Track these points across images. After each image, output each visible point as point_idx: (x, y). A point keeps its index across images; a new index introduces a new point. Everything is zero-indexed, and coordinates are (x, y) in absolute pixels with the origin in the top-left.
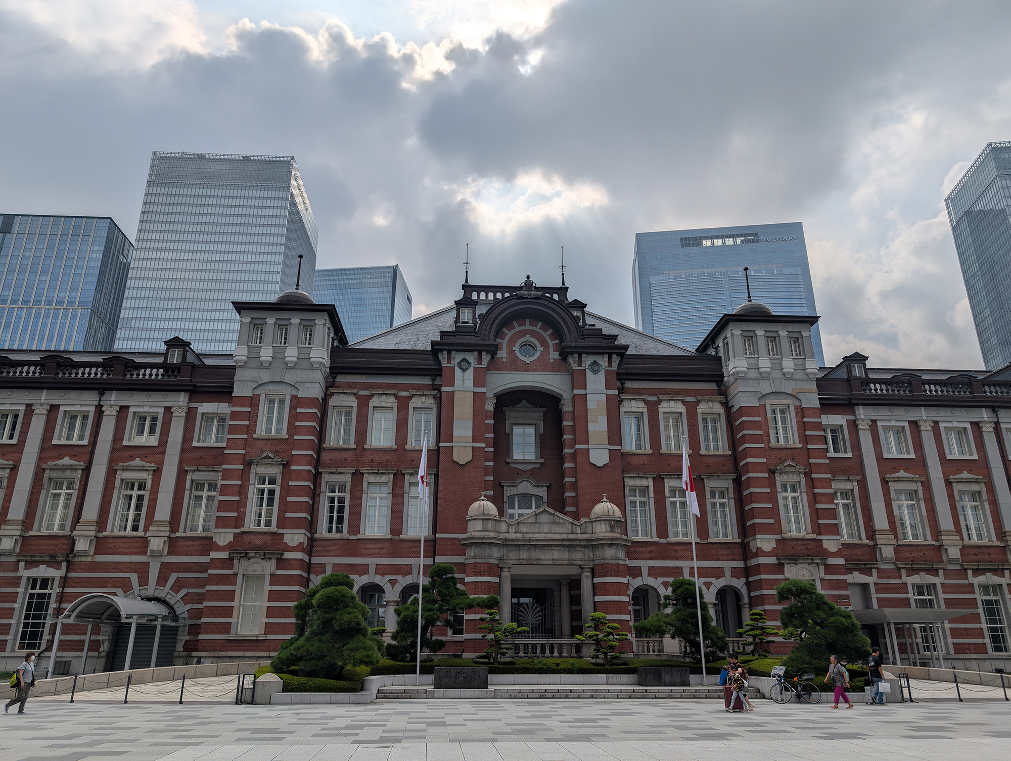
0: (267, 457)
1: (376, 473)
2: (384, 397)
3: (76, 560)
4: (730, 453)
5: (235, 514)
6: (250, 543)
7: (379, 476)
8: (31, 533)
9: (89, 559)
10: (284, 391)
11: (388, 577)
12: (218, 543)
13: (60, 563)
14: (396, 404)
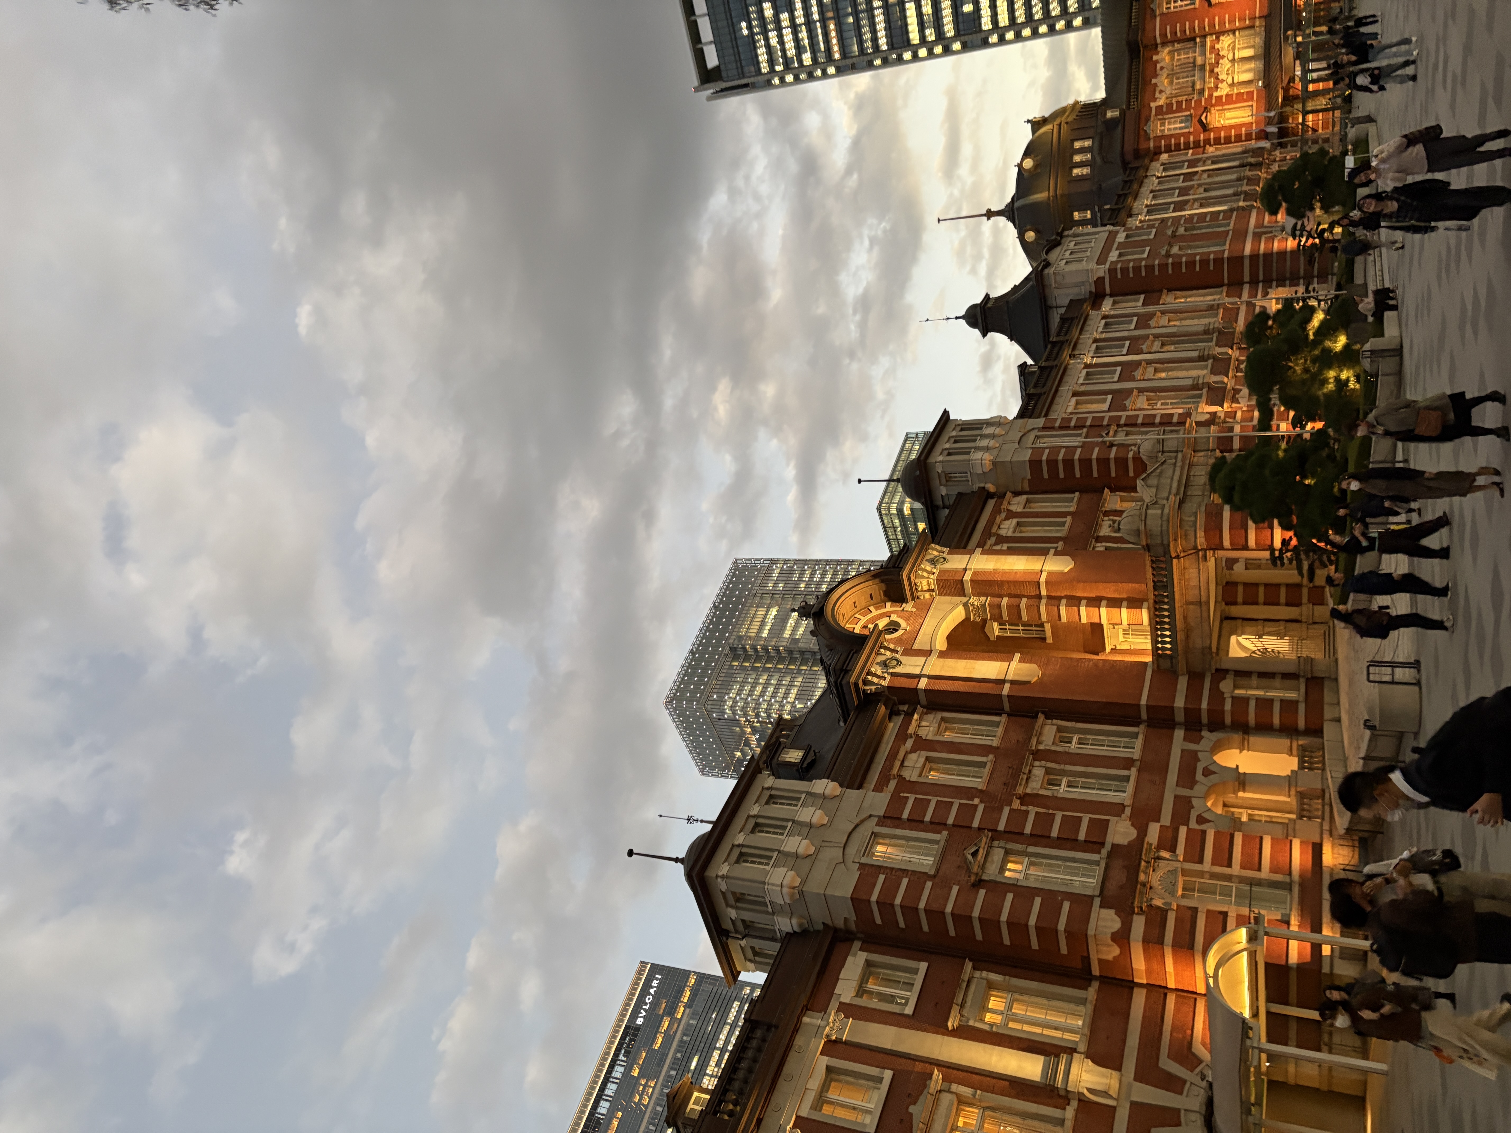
0: (975, 854)
1: (1027, 779)
2: (906, 764)
4: (1077, 494)
5: (1066, 905)
6: (1121, 887)
7: (1033, 777)
10: (866, 834)
11: (1199, 776)
12: (1113, 931)
14: (924, 754)
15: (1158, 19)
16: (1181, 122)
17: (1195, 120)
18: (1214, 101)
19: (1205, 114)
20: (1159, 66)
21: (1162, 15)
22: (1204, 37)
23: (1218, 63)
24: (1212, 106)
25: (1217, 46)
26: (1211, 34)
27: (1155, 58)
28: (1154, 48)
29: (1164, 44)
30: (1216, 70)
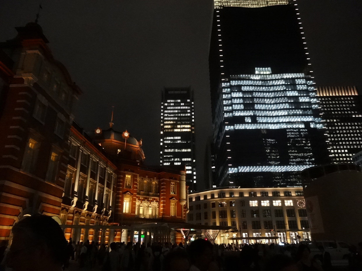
15: (169, 180)
16: (128, 184)
17: (128, 189)
18: (134, 197)
19: (130, 193)
20: (152, 179)
21: (170, 182)
22: (159, 196)
23: (148, 201)
24: (133, 197)
25: (155, 201)
26: (159, 199)
27: (155, 178)
28: (159, 178)
29: (159, 182)
30: (146, 200)
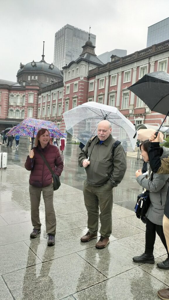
3: (147, 115)
8: (136, 108)
9: (150, 114)
13: (143, 116)
